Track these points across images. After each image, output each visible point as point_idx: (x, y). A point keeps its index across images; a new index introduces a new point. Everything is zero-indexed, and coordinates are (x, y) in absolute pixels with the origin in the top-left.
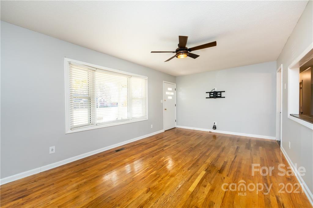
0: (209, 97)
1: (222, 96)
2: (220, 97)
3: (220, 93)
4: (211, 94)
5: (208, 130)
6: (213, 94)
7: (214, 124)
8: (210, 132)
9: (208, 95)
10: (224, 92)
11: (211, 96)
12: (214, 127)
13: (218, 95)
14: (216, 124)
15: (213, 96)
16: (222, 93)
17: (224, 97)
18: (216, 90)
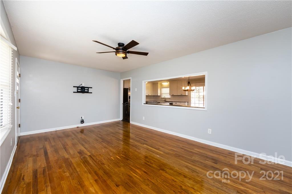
0: (77, 91)
1: (89, 92)
2: (88, 92)
3: (87, 89)
4: (78, 88)
5: (75, 126)
6: (80, 88)
7: (82, 118)
8: (77, 127)
9: (75, 90)
10: (92, 88)
11: (78, 90)
12: (81, 122)
13: (86, 91)
14: (83, 118)
15: (80, 90)
16: (89, 89)
17: (92, 93)
18: (83, 85)
